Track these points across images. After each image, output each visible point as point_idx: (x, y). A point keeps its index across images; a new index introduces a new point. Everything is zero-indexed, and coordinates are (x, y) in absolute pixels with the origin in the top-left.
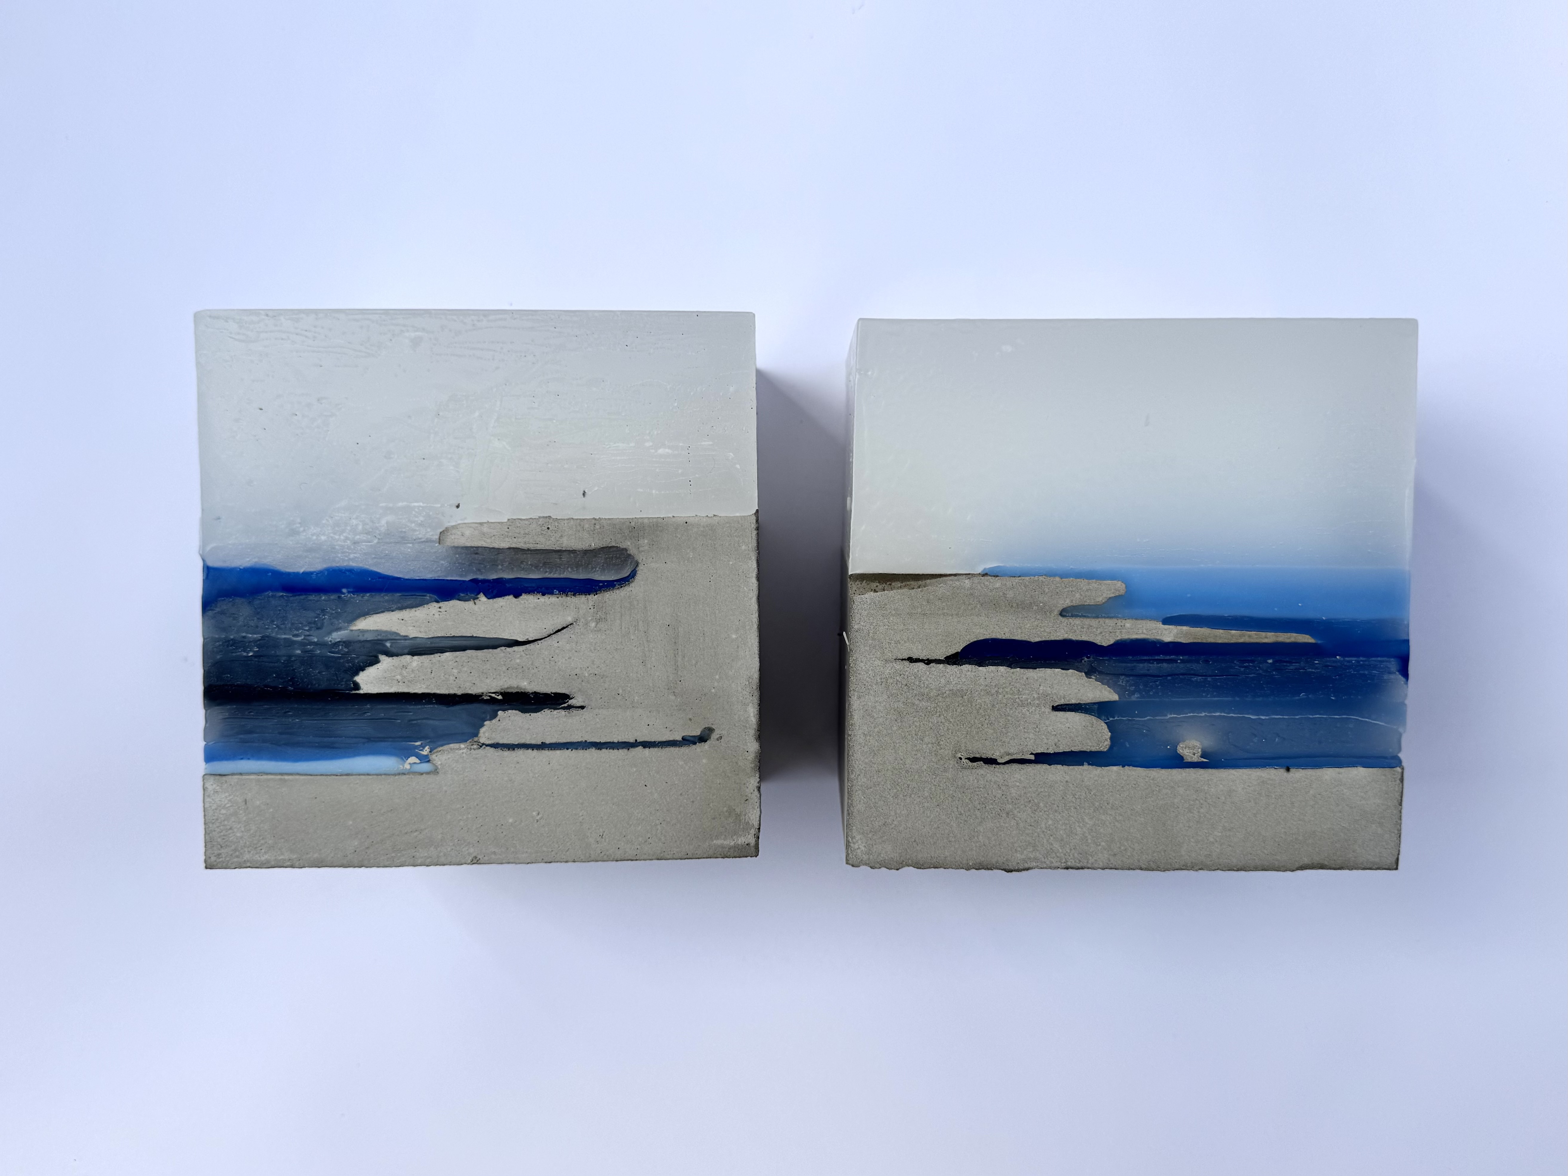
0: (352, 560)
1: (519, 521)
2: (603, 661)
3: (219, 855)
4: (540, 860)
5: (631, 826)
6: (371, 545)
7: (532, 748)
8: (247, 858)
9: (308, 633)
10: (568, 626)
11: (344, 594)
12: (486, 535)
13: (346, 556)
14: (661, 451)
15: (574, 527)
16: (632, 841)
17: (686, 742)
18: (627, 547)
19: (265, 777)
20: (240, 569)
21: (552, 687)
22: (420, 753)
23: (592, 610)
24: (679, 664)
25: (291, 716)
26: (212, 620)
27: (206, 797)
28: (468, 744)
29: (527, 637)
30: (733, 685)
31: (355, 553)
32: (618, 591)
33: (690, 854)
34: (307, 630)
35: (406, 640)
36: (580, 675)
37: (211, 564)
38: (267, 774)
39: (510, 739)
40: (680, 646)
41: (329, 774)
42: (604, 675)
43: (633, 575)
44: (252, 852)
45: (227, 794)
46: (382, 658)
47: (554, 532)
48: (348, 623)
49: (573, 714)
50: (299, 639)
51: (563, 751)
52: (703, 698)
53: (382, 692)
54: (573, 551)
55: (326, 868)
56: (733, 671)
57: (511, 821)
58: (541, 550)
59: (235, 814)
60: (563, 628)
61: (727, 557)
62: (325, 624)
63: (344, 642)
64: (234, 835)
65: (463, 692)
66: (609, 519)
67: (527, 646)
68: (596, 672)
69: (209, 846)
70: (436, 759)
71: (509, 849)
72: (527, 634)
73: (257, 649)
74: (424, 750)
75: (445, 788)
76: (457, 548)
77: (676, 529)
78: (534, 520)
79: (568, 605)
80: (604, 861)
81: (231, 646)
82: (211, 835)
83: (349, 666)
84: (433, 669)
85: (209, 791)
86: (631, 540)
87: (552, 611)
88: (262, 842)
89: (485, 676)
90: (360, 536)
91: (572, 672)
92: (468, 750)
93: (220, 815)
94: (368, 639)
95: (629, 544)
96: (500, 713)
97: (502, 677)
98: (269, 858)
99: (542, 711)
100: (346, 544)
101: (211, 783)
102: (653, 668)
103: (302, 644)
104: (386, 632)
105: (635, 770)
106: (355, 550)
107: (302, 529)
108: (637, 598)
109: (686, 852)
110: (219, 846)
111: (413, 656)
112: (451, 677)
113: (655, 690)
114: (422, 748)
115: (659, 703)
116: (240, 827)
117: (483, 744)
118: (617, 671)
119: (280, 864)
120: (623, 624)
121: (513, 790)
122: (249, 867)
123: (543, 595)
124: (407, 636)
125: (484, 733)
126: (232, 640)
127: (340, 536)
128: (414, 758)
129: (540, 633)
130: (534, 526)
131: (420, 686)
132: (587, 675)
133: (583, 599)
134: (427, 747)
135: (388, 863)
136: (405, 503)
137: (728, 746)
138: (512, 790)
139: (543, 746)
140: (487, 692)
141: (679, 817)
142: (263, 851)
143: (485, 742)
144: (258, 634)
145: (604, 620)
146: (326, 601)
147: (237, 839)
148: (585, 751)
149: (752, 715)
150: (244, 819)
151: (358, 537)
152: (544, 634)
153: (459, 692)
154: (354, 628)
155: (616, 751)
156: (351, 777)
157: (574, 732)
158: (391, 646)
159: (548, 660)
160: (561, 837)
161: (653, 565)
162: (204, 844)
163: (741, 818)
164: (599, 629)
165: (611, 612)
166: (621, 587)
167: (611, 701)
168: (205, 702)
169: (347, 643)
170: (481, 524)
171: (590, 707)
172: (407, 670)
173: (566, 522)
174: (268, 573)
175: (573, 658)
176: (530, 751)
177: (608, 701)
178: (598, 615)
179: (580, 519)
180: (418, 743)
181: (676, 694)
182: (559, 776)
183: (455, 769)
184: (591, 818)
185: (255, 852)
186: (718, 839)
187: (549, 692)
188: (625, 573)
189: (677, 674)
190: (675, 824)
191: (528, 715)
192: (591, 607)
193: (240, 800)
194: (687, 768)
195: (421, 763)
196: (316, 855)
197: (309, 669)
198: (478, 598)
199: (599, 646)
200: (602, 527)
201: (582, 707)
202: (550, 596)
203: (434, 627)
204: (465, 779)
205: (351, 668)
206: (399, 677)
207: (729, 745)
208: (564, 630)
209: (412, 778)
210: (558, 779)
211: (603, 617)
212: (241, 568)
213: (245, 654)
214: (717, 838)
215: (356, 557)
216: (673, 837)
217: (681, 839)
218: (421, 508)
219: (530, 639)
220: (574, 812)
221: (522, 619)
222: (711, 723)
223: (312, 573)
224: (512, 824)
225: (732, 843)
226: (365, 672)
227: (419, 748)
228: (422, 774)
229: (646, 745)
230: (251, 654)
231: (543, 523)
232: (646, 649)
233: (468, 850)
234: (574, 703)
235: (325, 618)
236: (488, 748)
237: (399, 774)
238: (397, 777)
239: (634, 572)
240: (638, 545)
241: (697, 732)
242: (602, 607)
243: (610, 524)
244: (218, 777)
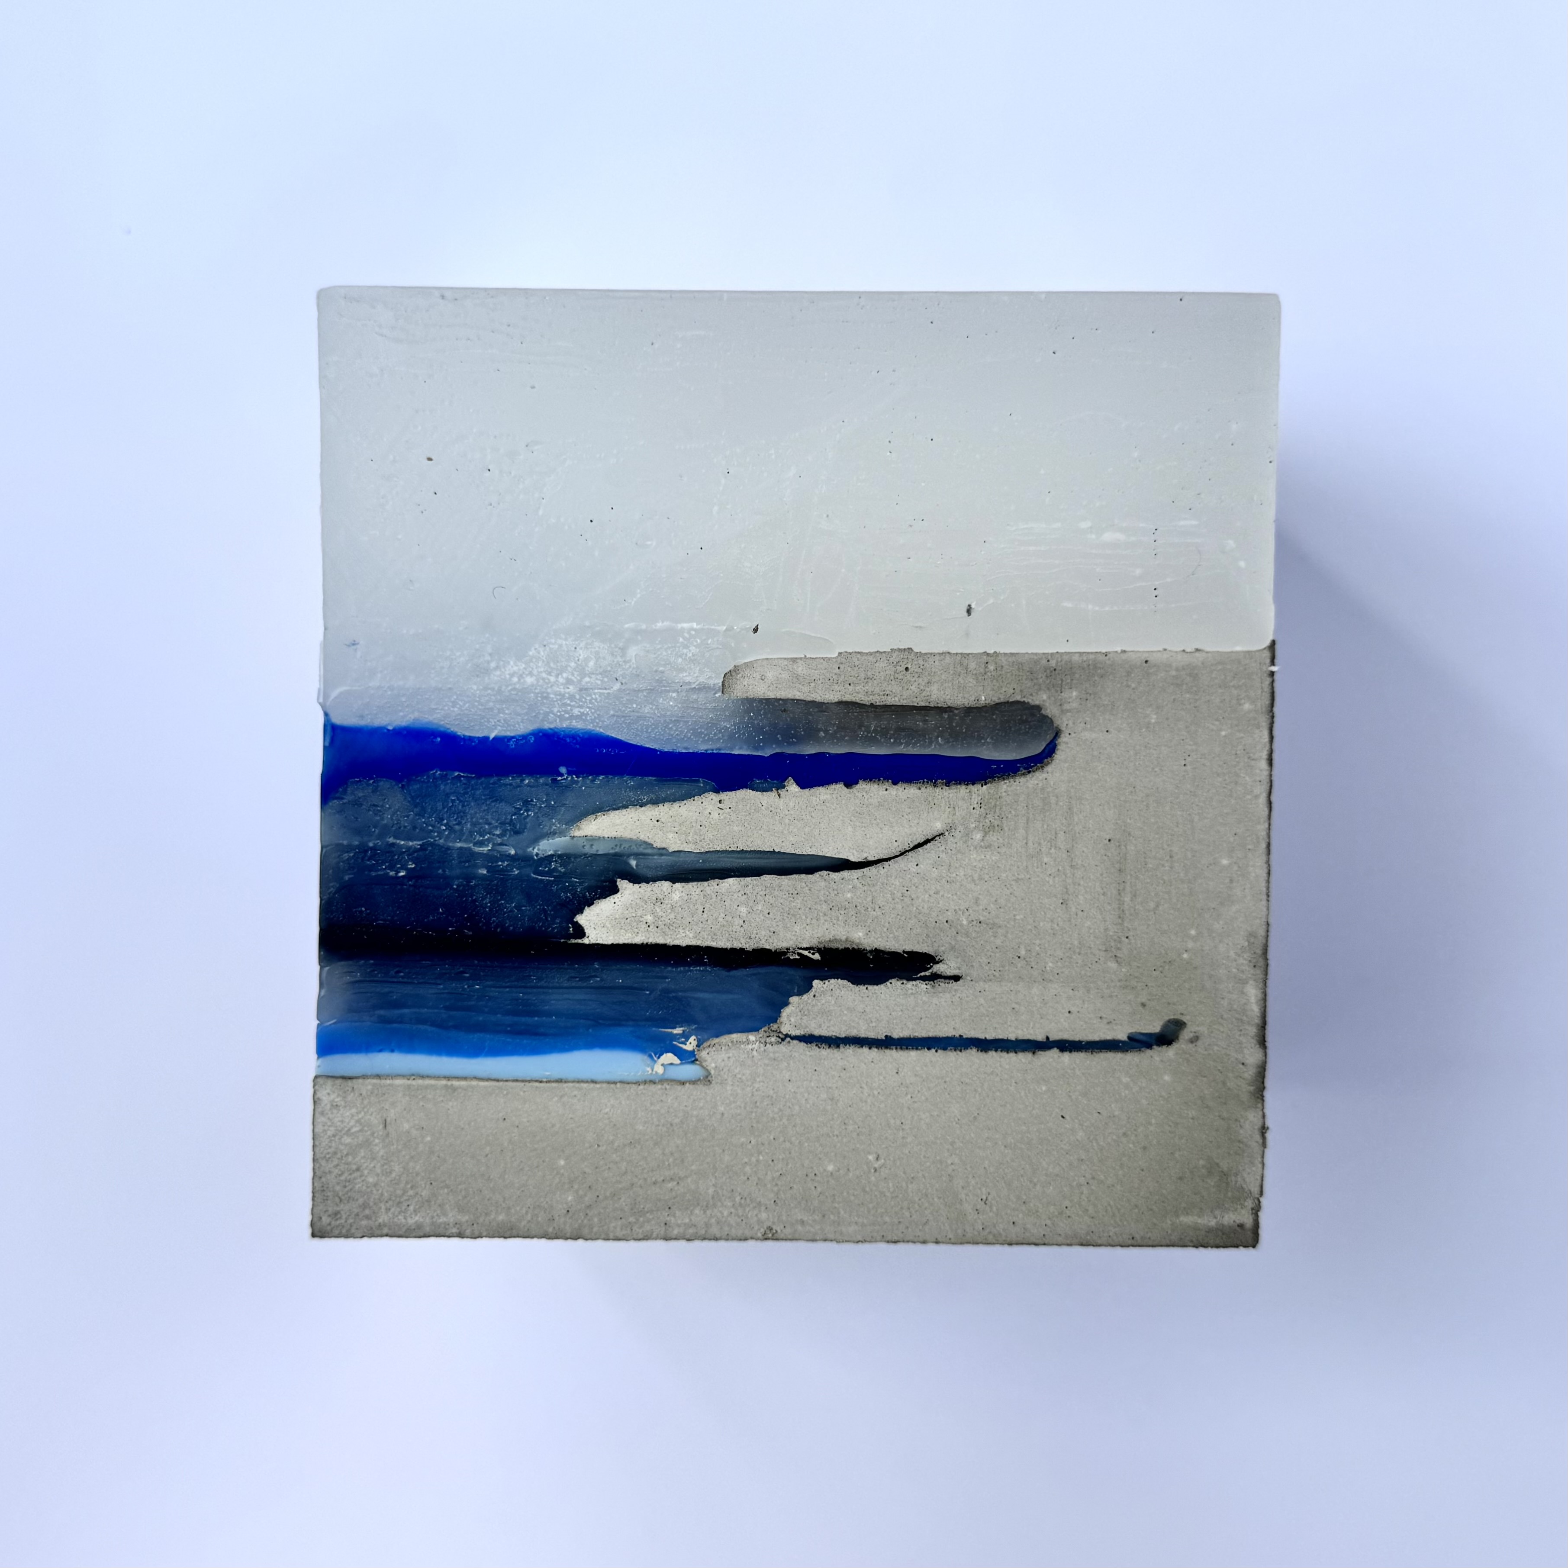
0: (578, 717)
1: (859, 656)
2: (993, 900)
3: (336, 1213)
4: (879, 1238)
5: (1035, 1185)
6: (608, 693)
7: (869, 1045)
8: (384, 1221)
9: (499, 840)
10: (935, 838)
11: (562, 775)
12: (801, 679)
13: (566, 712)
14: (1108, 537)
15: (952, 668)
16: (1037, 1211)
17: (1135, 1044)
18: (1042, 703)
19: (420, 1082)
20: (388, 730)
21: (905, 941)
22: (681, 1048)
23: (977, 811)
24: (1126, 907)
25: (468, 979)
26: (337, 816)
27: (317, 1115)
28: (761, 1035)
29: (865, 855)
30: (1222, 948)
31: (581, 707)
32: (1022, 780)
33: (1137, 1237)
34: (498, 835)
35: (662, 855)
36: (953, 922)
37: (338, 719)
38: (422, 1077)
39: (832, 1028)
40: (1129, 877)
41: (528, 1079)
42: (994, 924)
43: (1050, 751)
44: (393, 1210)
45: (354, 1111)
46: (622, 884)
47: (917, 675)
48: (566, 825)
49: (940, 989)
50: (485, 849)
51: (922, 1051)
52: (1167, 967)
53: (621, 942)
54: (949, 709)
55: (517, 1239)
56: (1221, 922)
57: (830, 1168)
58: (893, 705)
59: (367, 1143)
60: (927, 841)
61: (1217, 723)
62: (528, 826)
63: (560, 856)
64: (363, 1181)
65: (755, 946)
66: (1012, 654)
67: (865, 870)
68: (982, 919)
69: (318, 1200)
70: (709, 1058)
71: (827, 1217)
72: (866, 849)
73: (413, 866)
74: (688, 1043)
75: (722, 1109)
76: (752, 700)
77: (1129, 673)
78: (884, 654)
79: (936, 801)
80: (988, 1244)
81: (368, 860)
82: (323, 1179)
83: (567, 897)
84: (707, 906)
85: (323, 1105)
86: (1048, 692)
87: (909, 811)
88: (411, 1193)
89: (793, 920)
90: (590, 677)
91: (940, 918)
92: (762, 1045)
93: (340, 1146)
94: (599, 853)
95: (1045, 697)
96: (816, 983)
97: (822, 921)
98: (421, 1220)
99: (888, 983)
100: (567, 690)
101: (328, 1091)
102: (1080, 913)
103: (490, 859)
104: (631, 840)
105: (1044, 1088)
106: (582, 701)
107: (493, 665)
108: (1056, 791)
109: (1131, 1234)
110: (337, 1200)
111: (674, 883)
112: (735, 919)
113: (1082, 952)
114: (683, 1039)
115: (1089, 974)
116: (374, 1167)
117: (787, 1036)
118: (1018, 917)
119: (441, 1230)
120: (1031, 838)
121: (836, 1115)
122: (387, 1235)
123: (895, 783)
124: (664, 849)
125: (789, 1016)
126: (371, 849)
127: (557, 676)
128: (670, 1055)
129: (886, 849)
130: (882, 664)
131: (684, 935)
132: (965, 922)
133: (962, 791)
134: (693, 1037)
135: (624, 1232)
136: (667, 624)
137: (1209, 1054)
138: (833, 1115)
139: (887, 1043)
140: (794, 946)
141: (1121, 1172)
142: (411, 1208)
143: (789, 1033)
144: (415, 840)
145: (997, 828)
146: (531, 787)
147: (368, 1187)
148: (959, 1052)
149: (1253, 1000)
150: (382, 1153)
151: (587, 679)
152: (894, 851)
153: (749, 946)
154: (577, 833)
155: (1012, 1055)
156: (565, 1085)
157: (941, 1020)
158: (637, 866)
159: (900, 895)
160: (917, 1199)
161: (1087, 735)
162: (311, 1195)
163: (1229, 1180)
164: (987, 844)
165: (1010, 816)
166: (1029, 772)
167: (1007, 968)
168: (322, 953)
169: (564, 858)
170: (794, 660)
171: (969, 978)
172: (663, 906)
173: (937, 658)
174: (435, 737)
175: (941, 893)
176: (865, 1050)
177: (1001, 969)
178: (987, 821)
179: (961, 654)
180: (678, 1031)
181: (1119, 960)
182: (913, 1096)
183: (739, 1076)
184: (966, 1169)
185: (399, 1209)
186: (1187, 1214)
187: (900, 950)
188: (1037, 749)
189: (1121, 924)
190: (1113, 1186)
191: (862, 988)
192: (975, 806)
193: (375, 1120)
194: (1135, 1089)
195: (681, 1064)
196: (501, 1217)
197: (500, 900)
198: (784, 787)
199: (988, 874)
200: (999, 667)
201: (956, 978)
202: (906, 785)
203: (710, 835)
204: (756, 1093)
205: (570, 900)
206: (649, 918)
207: (1211, 1052)
208: (929, 844)
209: (666, 1089)
210: (913, 1100)
211: (996, 823)
212: (390, 728)
213: (392, 873)
214: (1187, 1212)
215: (583, 714)
216: (1109, 1208)
217: (1122, 1211)
218: (693, 633)
219: (871, 859)
220: (938, 1158)
221: (858, 824)
222: (1179, 1012)
223: (510, 738)
224: (832, 1173)
225: (1213, 1223)
226: (592, 907)
227: (679, 1039)
228: (683, 1083)
229: (1066, 1046)
230: (402, 874)
231: (897, 660)
232: (1069, 881)
233: (756, 1215)
234: (942, 970)
235: (528, 815)
236: (795, 1042)
237: (645, 1082)
238: (641, 1087)
239: (1051, 746)
240: (1061, 700)
241: (1155, 1027)
242: (995, 806)
243: (1014, 662)
244: (339, 1081)
